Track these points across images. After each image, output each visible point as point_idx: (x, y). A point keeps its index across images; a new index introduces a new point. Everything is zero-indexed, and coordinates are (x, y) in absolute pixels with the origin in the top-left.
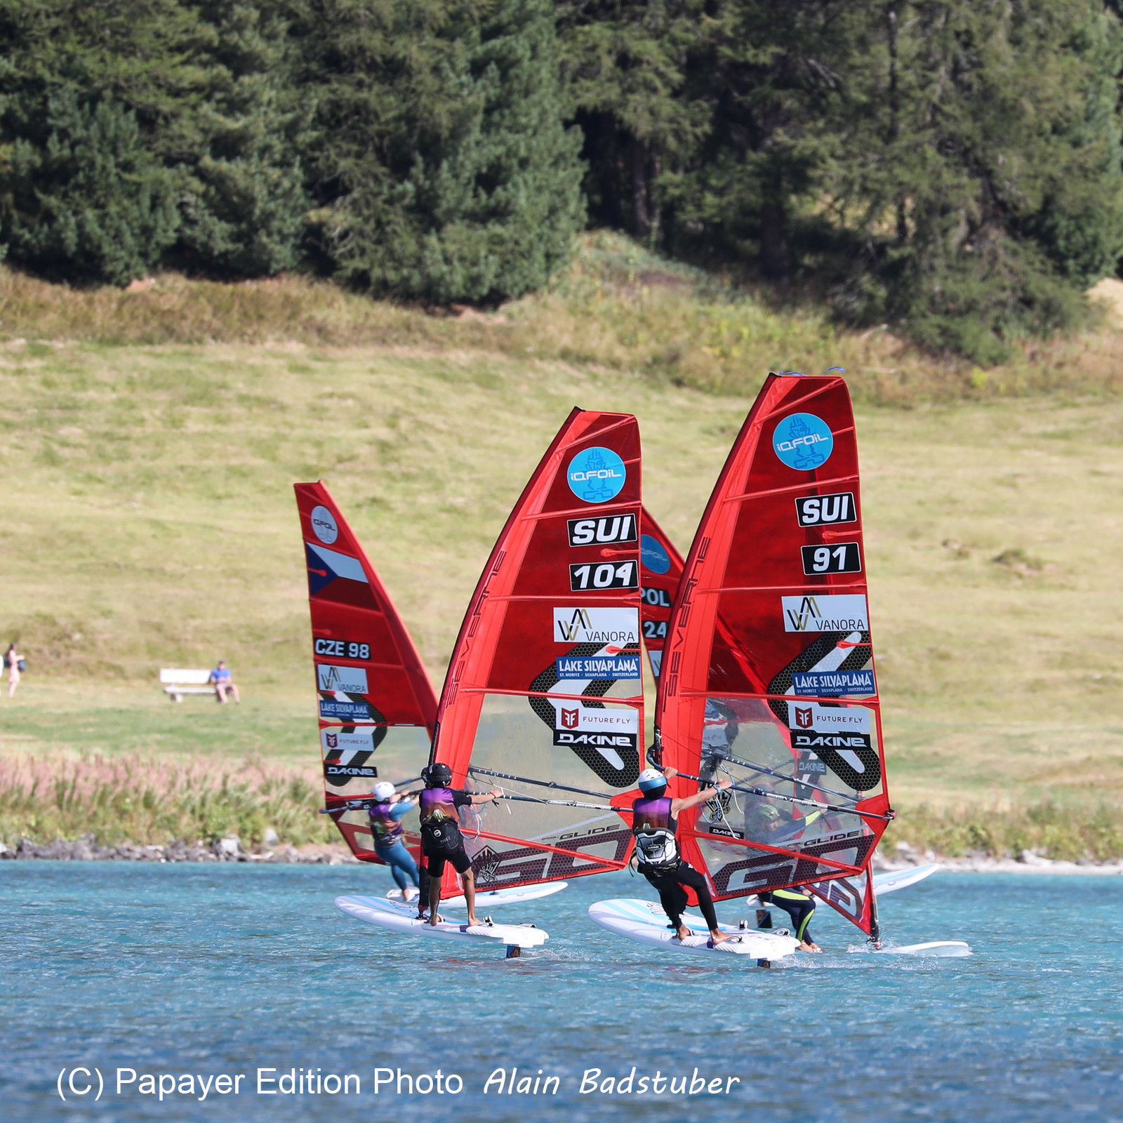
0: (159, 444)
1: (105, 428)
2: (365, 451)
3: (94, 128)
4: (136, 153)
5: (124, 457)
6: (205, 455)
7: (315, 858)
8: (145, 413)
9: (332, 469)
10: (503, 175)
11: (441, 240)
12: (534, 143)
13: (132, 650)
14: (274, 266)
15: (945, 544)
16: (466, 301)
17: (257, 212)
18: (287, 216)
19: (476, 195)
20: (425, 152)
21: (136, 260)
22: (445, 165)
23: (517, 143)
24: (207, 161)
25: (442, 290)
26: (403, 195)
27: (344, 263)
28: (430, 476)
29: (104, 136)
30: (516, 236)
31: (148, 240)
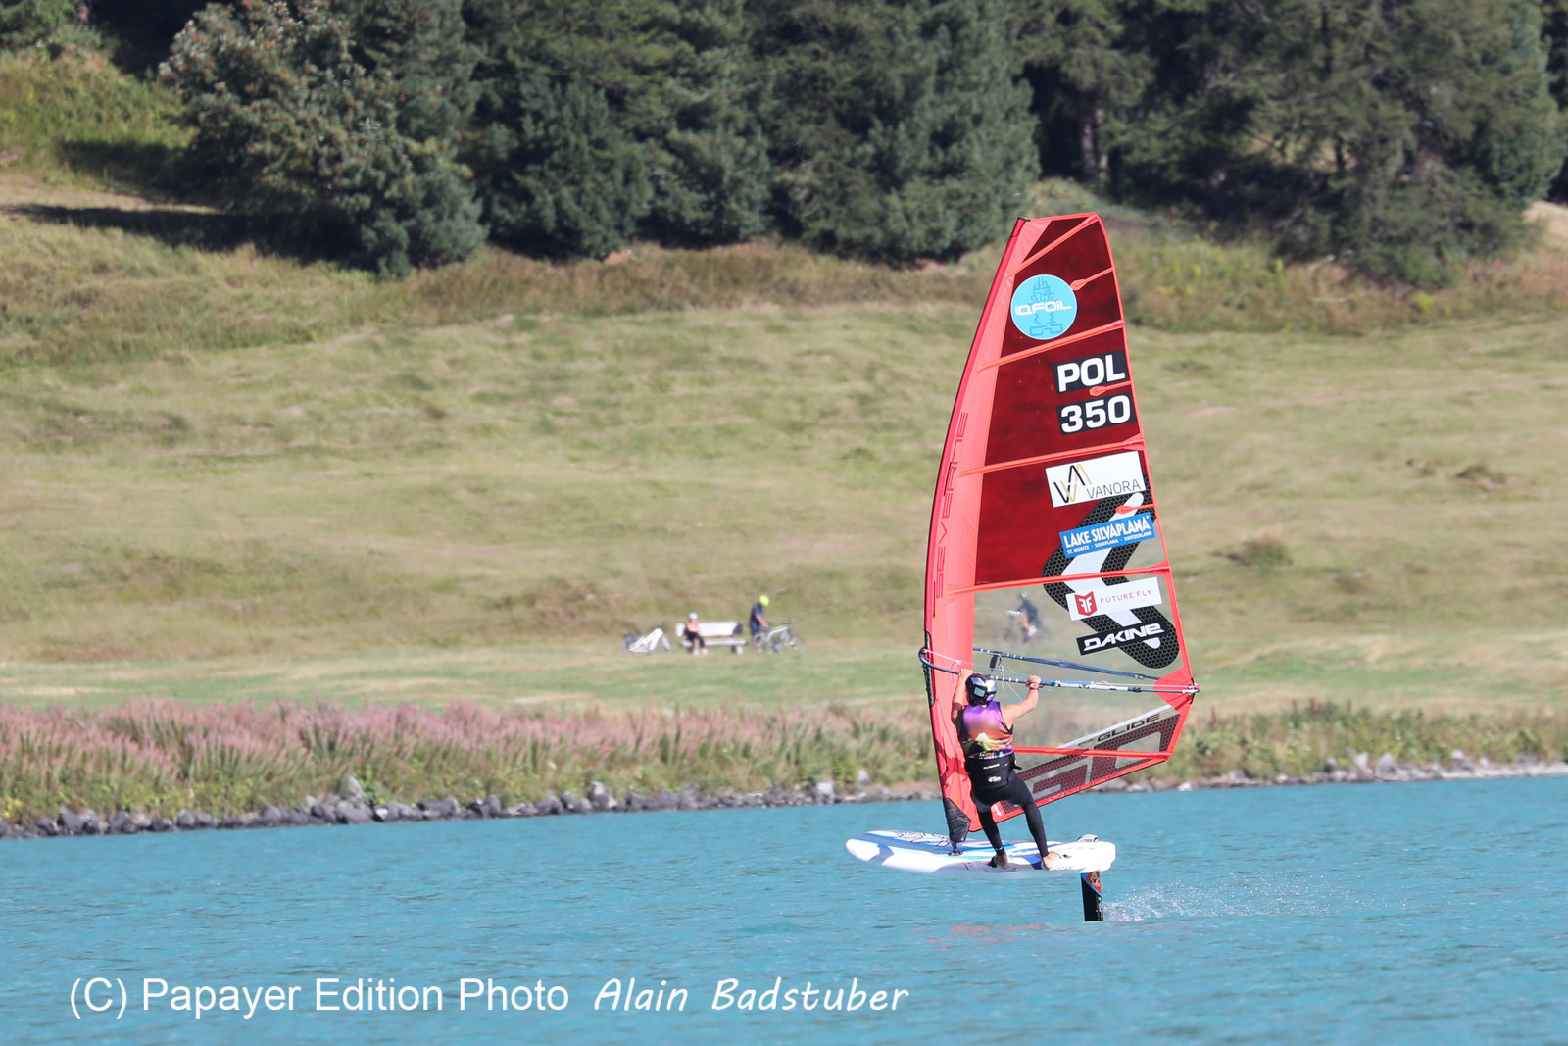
0: (649, 408)
1: (596, 396)
2: (845, 404)
3: (567, 111)
4: (607, 131)
5: (616, 422)
6: (694, 416)
7: (905, 796)
8: (633, 379)
9: (816, 424)
10: (958, 132)
11: (902, 198)
12: (986, 100)
13: (643, 607)
14: (743, 232)
15: (1410, 463)
16: (930, 255)
17: (726, 180)
18: (754, 183)
19: (932, 153)
20: (881, 113)
21: (613, 234)
22: (902, 127)
23: (970, 102)
24: (675, 135)
25: (903, 246)
26: (863, 157)
27: (811, 225)
28: (910, 425)
29: (576, 115)
30: (972, 190)
31: (623, 213)
